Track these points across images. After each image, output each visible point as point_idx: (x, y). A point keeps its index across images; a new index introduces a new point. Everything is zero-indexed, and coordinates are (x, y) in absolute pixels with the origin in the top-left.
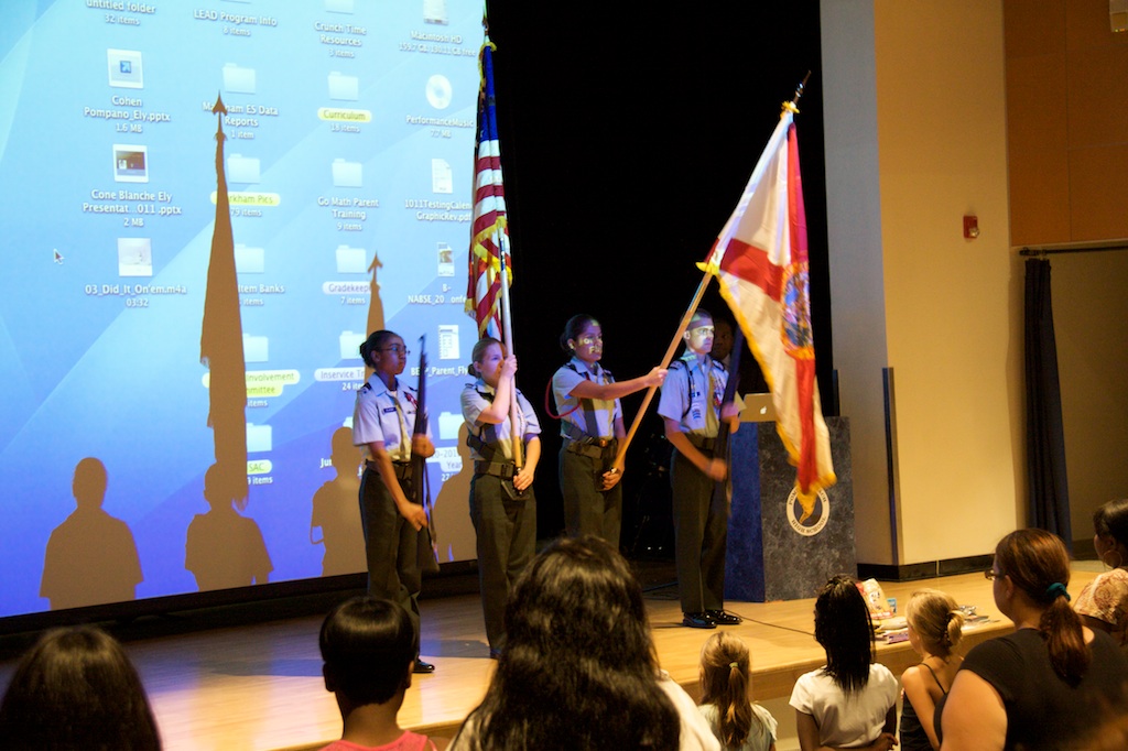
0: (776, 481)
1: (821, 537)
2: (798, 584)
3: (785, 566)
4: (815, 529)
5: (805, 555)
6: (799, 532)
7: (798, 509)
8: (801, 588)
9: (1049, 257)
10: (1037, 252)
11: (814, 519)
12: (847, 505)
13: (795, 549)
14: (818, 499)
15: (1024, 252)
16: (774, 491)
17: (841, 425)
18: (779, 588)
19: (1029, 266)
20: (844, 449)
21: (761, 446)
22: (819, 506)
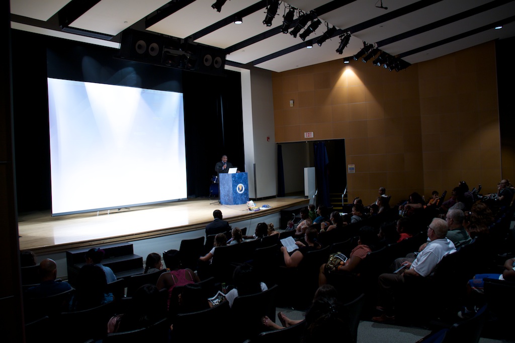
0: (235, 184)
1: (243, 193)
3: (236, 199)
5: (240, 197)
6: (239, 193)
7: (239, 189)
8: (239, 203)
10: (279, 143)
11: (242, 190)
12: (247, 188)
13: (238, 196)
15: (277, 143)
16: (234, 186)
17: (246, 174)
18: (235, 203)
19: (278, 146)
20: (247, 178)
21: (232, 178)
22: (242, 188)
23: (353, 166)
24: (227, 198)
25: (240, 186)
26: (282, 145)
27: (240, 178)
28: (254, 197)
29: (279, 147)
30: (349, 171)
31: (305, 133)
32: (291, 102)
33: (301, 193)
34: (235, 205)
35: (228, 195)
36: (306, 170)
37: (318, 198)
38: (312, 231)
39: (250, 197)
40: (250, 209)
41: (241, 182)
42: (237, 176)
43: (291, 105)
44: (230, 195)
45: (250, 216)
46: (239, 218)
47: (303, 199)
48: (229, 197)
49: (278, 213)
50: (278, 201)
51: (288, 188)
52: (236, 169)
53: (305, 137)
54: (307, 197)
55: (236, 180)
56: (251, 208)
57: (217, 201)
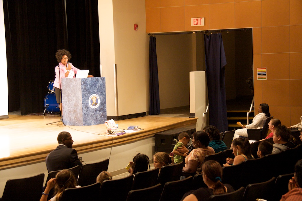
0: (86, 94)
1: (98, 109)
2: (91, 121)
3: (88, 117)
4: (96, 107)
5: (93, 114)
6: (92, 107)
7: (92, 101)
8: (92, 122)
9: (155, 36)
10: (152, 34)
11: (96, 104)
12: (104, 100)
13: (91, 112)
14: (97, 98)
15: (149, 34)
16: (85, 97)
17: (103, 79)
18: (86, 123)
19: (151, 38)
20: (104, 85)
21: (82, 85)
22: (97, 101)
24: (73, 115)
25: (94, 97)
26: (157, 37)
27: (93, 85)
28: (116, 115)
29: (152, 40)
30: (257, 78)
31: (192, 19)
33: (185, 109)
34: (86, 127)
35: (75, 111)
36: (193, 75)
37: (211, 116)
38: (212, 166)
39: (109, 114)
40: (110, 132)
41: (96, 91)
42: (88, 82)
44: (79, 111)
45: (111, 142)
46: (94, 145)
47: (187, 118)
48: (77, 114)
49: (151, 139)
50: (150, 121)
51: (164, 102)
52: (88, 71)
53: (192, 25)
54: (193, 115)
55: (88, 88)
56: (112, 131)
57: (58, 120)
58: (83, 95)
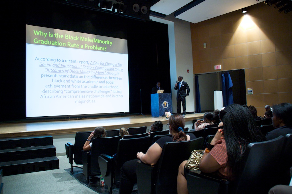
0: (161, 101)
3: (162, 112)
4: (166, 107)
6: (164, 108)
7: (164, 105)
12: (171, 105)
15: (195, 75)
18: (161, 115)
20: (170, 97)
21: (159, 97)
22: (167, 104)
23: (251, 89)
24: (155, 112)
25: (165, 103)
26: (199, 75)
27: (165, 97)
29: (196, 77)
30: (248, 93)
31: (215, 66)
32: (205, 44)
34: (161, 117)
35: (156, 110)
36: (215, 92)
42: (162, 96)
43: (205, 47)
44: (158, 110)
51: (202, 106)
53: (215, 69)
55: (162, 98)
58: (159, 102)
